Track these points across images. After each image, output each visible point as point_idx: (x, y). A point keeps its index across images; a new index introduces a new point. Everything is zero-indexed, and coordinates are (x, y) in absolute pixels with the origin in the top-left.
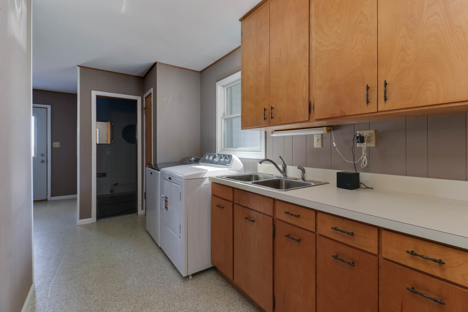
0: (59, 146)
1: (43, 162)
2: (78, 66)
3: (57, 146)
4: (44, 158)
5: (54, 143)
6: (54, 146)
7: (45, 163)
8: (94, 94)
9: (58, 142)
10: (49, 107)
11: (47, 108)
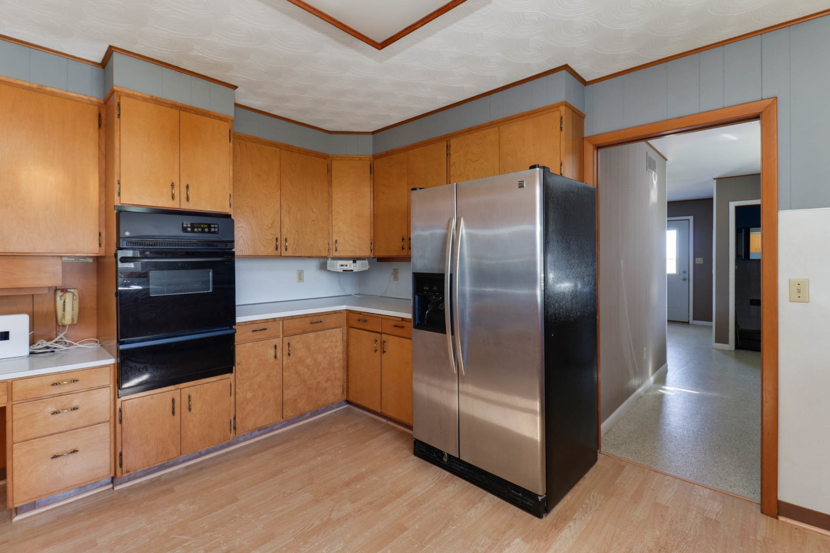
0: (702, 263)
1: (684, 279)
2: (714, 179)
3: (699, 263)
4: (687, 277)
5: (697, 259)
6: (697, 262)
7: (687, 281)
8: (732, 206)
9: (701, 257)
10: (691, 218)
11: (689, 220)
